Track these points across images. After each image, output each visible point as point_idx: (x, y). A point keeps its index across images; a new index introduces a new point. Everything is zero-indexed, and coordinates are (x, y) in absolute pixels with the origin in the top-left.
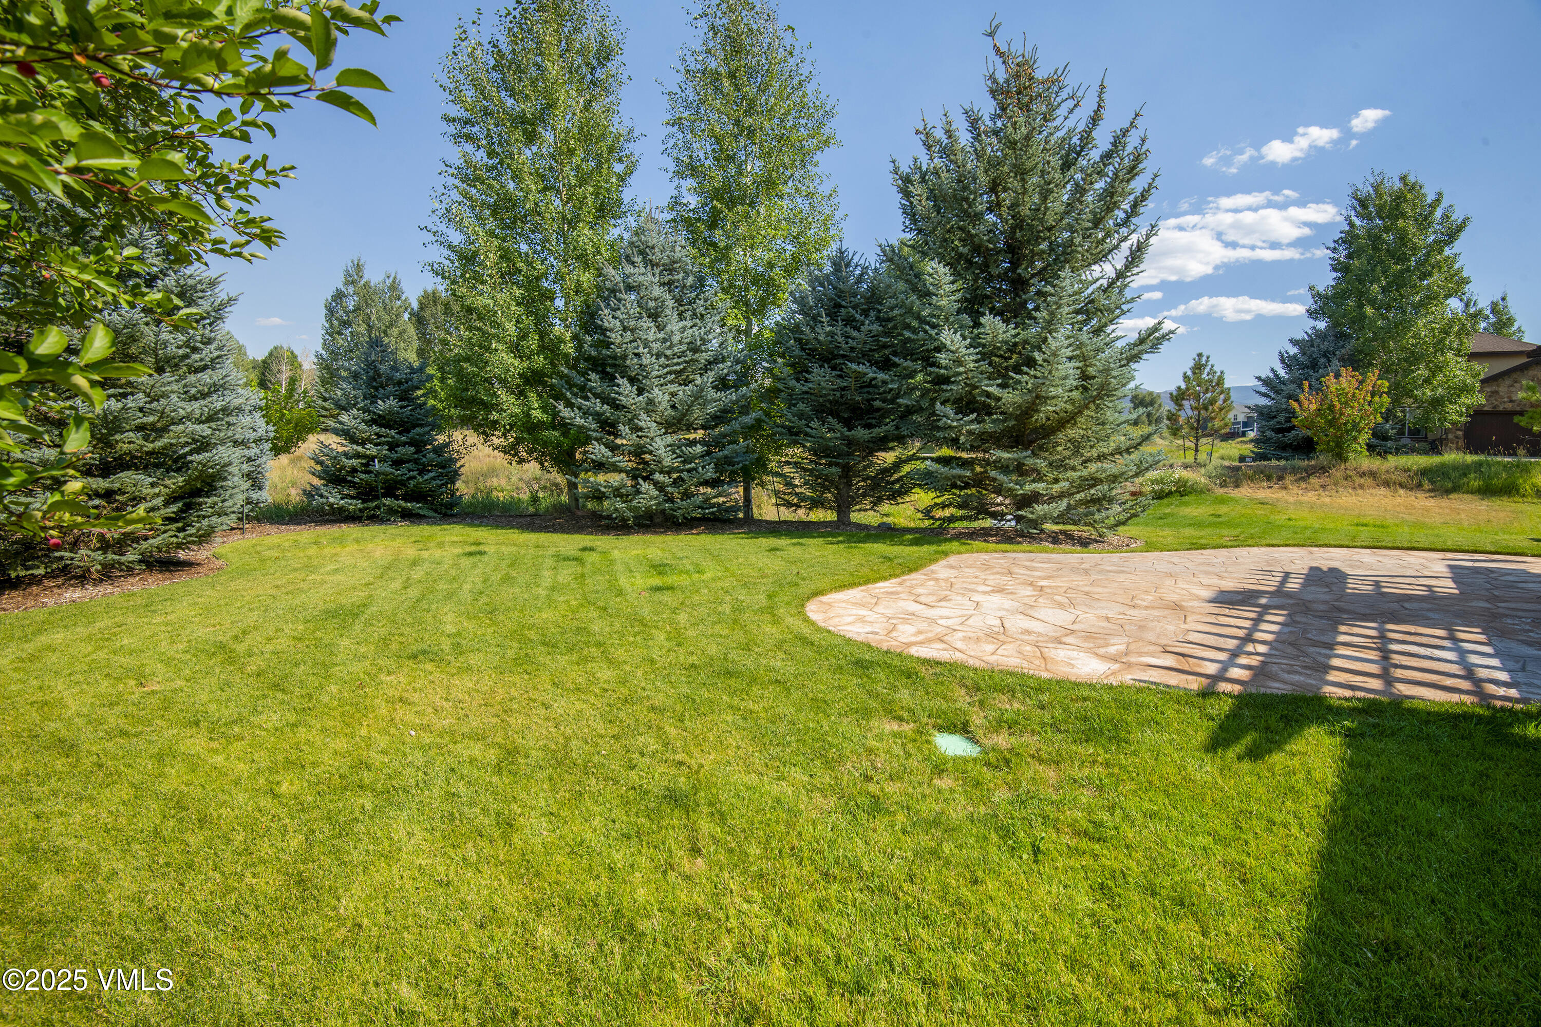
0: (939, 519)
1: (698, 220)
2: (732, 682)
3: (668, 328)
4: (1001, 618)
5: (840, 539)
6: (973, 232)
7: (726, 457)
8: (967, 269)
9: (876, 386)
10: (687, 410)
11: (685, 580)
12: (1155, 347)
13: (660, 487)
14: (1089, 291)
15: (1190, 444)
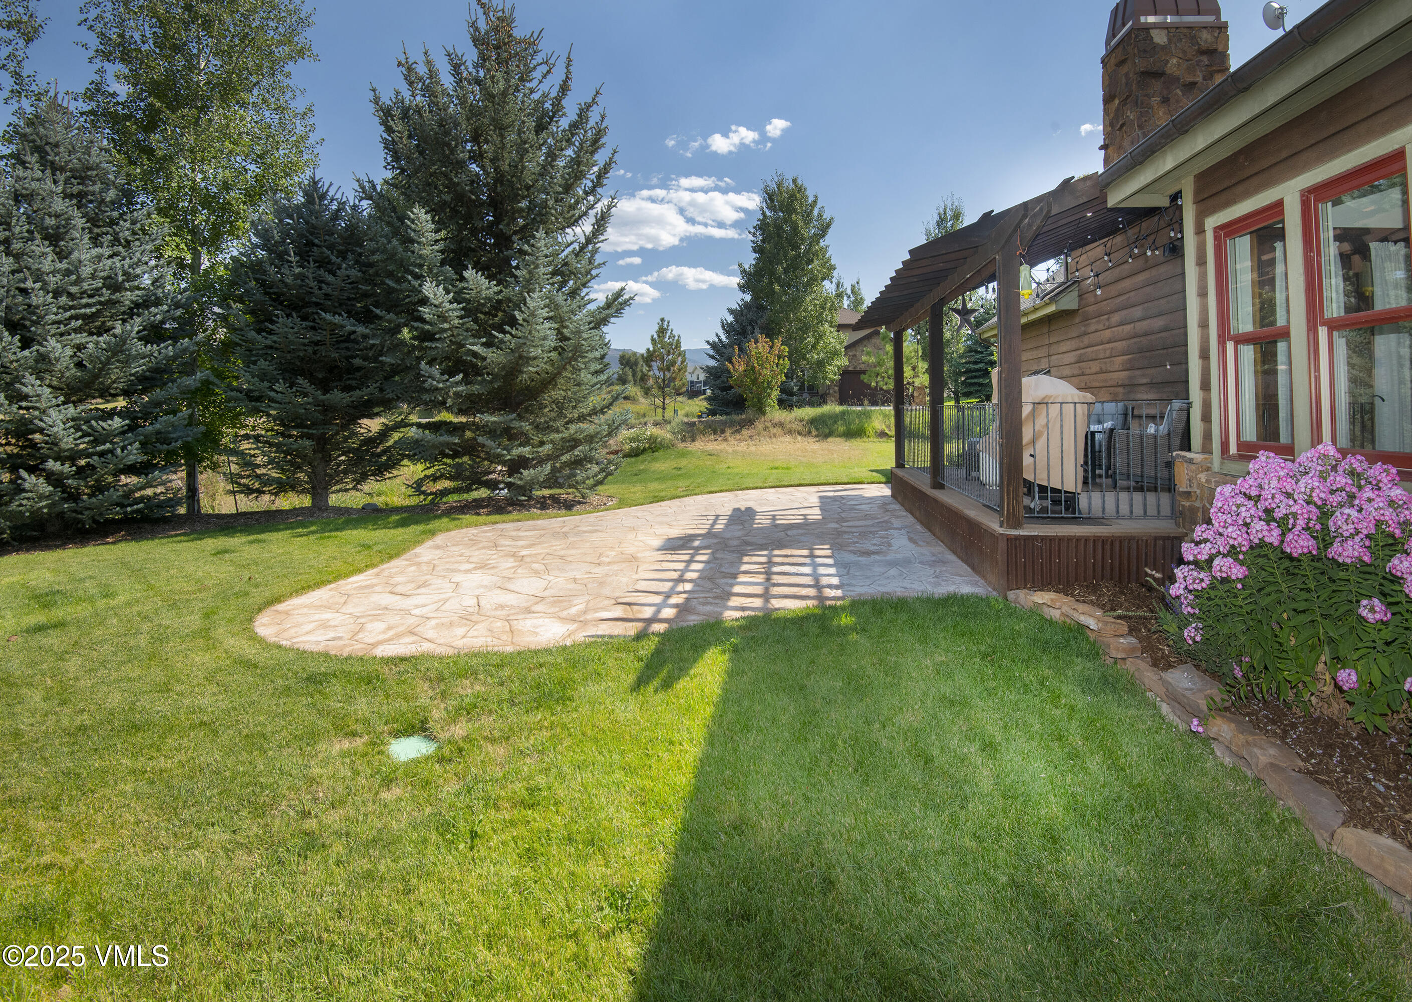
0: (431, 494)
1: (128, 117)
2: (138, 738)
3: (75, 255)
4: (477, 597)
5: (313, 528)
6: (456, 180)
7: (158, 432)
8: (451, 218)
9: (355, 341)
10: (101, 370)
11: (83, 611)
12: (619, 312)
13: (54, 479)
14: (565, 253)
15: (658, 402)
